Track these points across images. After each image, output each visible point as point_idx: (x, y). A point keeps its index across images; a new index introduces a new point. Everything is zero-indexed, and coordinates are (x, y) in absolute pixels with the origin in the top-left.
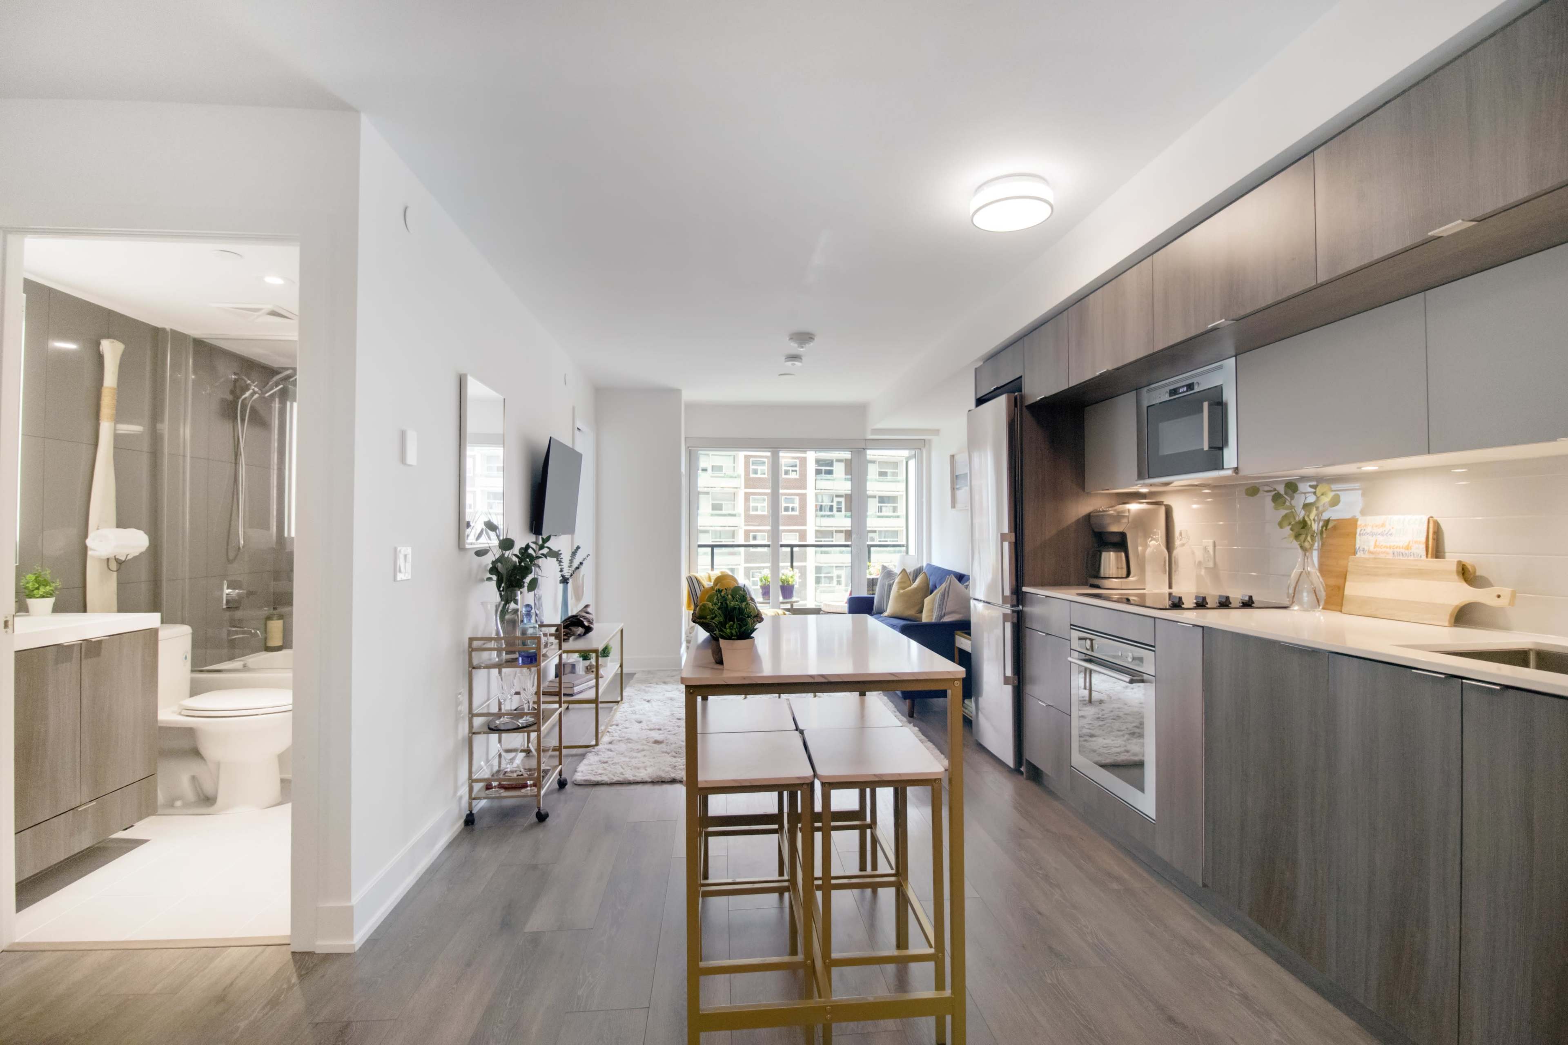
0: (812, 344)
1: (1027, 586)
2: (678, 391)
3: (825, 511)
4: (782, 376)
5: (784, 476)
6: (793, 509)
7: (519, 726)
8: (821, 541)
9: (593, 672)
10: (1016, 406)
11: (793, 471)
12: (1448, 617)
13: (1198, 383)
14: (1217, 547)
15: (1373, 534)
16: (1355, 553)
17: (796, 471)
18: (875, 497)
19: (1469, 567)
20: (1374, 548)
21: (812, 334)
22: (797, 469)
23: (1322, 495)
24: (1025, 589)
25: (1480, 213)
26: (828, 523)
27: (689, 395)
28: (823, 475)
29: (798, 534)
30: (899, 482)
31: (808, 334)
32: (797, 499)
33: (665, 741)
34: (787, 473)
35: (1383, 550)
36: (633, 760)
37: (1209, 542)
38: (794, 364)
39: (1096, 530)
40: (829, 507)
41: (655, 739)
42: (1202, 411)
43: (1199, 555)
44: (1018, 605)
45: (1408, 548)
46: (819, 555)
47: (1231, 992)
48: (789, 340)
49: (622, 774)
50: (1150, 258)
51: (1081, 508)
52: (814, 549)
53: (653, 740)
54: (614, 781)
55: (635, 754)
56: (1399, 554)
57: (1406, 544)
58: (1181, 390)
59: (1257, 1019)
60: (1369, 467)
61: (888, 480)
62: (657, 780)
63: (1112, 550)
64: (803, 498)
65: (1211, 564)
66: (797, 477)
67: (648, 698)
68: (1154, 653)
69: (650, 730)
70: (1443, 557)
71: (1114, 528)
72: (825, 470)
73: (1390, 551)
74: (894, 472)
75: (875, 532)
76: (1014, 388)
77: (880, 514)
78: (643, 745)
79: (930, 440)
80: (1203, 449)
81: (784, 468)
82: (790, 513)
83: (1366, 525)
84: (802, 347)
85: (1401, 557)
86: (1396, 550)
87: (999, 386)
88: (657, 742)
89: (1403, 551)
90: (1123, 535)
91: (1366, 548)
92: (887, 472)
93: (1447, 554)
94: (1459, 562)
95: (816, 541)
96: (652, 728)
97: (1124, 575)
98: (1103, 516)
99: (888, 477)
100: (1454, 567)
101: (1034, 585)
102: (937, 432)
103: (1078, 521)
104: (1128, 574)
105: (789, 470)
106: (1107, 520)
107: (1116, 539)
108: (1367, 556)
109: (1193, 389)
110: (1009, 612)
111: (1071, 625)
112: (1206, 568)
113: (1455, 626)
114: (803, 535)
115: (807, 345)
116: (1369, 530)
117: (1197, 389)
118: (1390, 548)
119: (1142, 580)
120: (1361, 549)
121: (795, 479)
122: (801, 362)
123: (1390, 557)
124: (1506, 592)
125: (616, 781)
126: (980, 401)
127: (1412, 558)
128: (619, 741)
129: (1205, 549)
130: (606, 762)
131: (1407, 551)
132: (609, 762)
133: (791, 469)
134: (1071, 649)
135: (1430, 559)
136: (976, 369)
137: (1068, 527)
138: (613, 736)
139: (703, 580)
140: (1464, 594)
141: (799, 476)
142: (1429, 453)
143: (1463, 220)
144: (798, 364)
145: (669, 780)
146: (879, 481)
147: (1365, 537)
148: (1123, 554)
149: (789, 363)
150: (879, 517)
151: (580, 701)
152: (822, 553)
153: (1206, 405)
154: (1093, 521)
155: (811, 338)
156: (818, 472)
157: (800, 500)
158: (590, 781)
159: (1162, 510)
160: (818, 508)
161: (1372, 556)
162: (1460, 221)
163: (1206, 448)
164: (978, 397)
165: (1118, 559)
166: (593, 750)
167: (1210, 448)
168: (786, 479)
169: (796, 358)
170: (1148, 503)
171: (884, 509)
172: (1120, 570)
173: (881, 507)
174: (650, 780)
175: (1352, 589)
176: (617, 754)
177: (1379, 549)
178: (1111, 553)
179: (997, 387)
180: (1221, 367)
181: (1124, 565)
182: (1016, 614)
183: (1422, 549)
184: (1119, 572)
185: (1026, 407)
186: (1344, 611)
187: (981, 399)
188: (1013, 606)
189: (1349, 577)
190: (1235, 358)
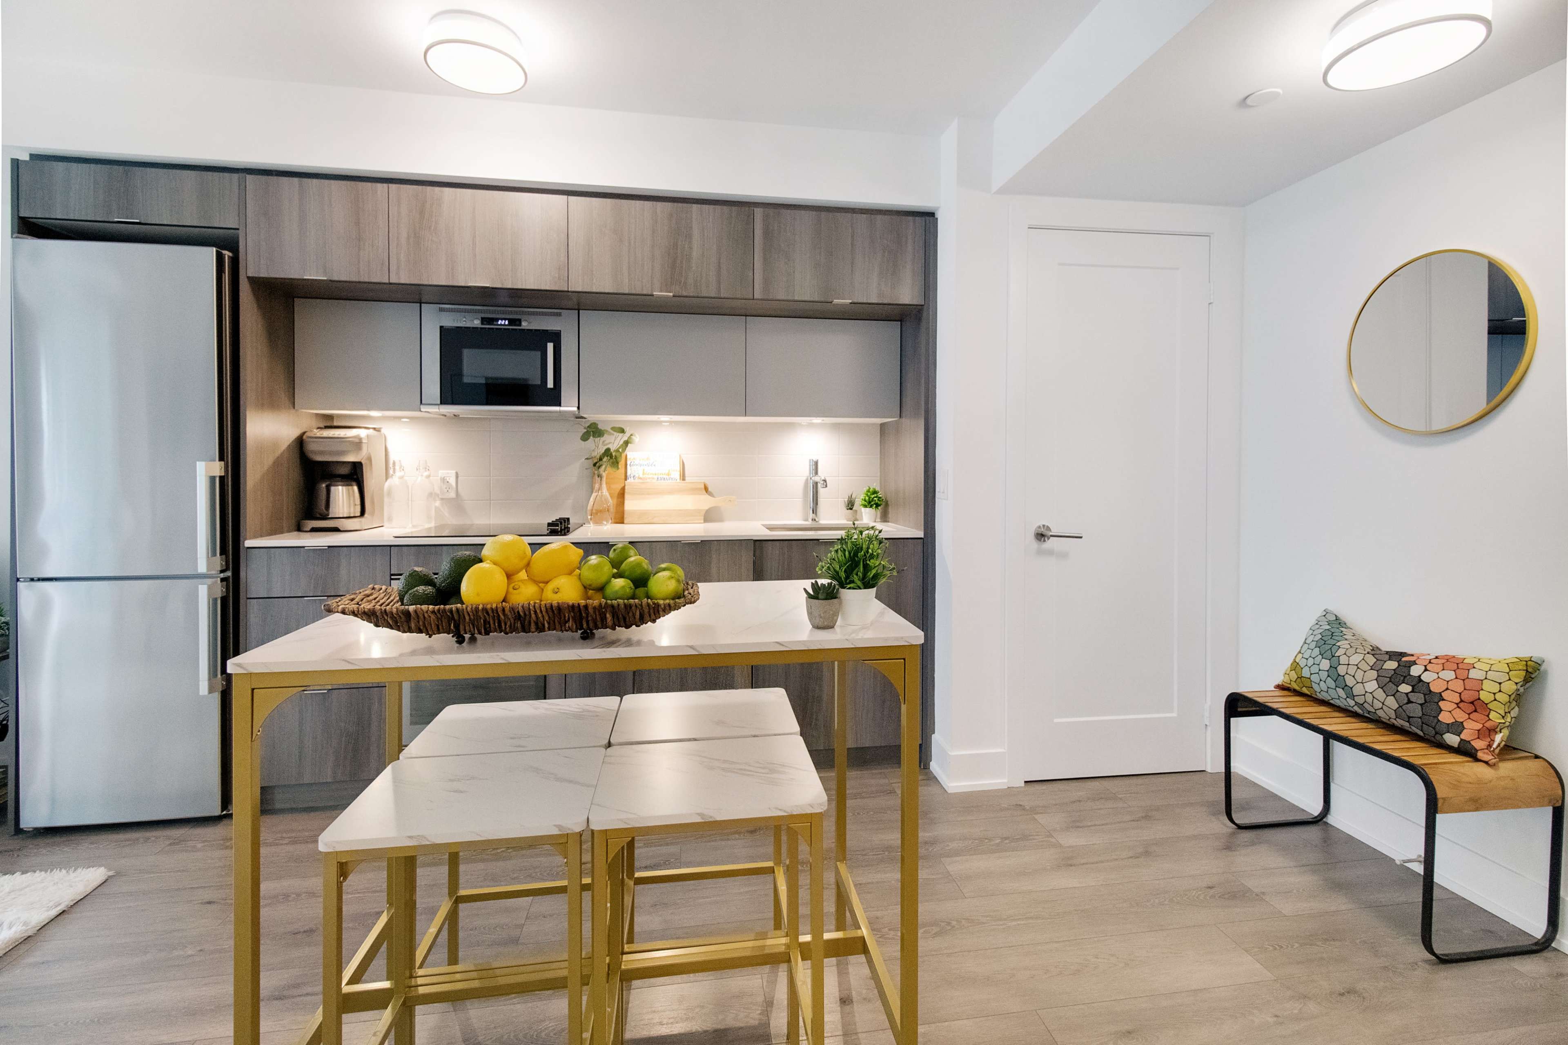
1: (243, 538)
10: (222, 269)
12: (702, 516)
13: (527, 321)
14: (459, 478)
15: (640, 465)
20: (643, 474)
24: (241, 543)
35: (651, 476)
37: (448, 473)
39: (313, 458)
42: (544, 351)
43: (437, 487)
44: (228, 570)
45: (668, 474)
51: (285, 427)
56: (661, 479)
57: (666, 472)
58: (501, 322)
60: (666, 418)
63: (340, 483)
65: (453, 495)
73: (656, 477)
83: (634, 459)
85: (662, 481)
86: (660, 476)
87: (140, 221)
89: (665, 476)
91: (637, 475)
93: (690, 478)
94: (700, 482)
97: (358, 514)
98: (318, 442)
100: (699, 487)
101: (254, 537)
103: (288, 448)
104: (363, 513)
107: (344, 471)
108: (637, 481)
109: (519, 325)
110: (216, 581)
112: (445, 499)
113: (705, 521)
116: (637, 462)
117: (525, 326)
118: (655, 474)
119: (380, 518)
120: (632, 476)
123: (654, 481)
127: (667, 481)
129: (444, 480)
131: (667, 477)
135: (679, 482)
147: (635, 467)
148: (356, 488)
153: (550, 345)
154: (306, 448)
159: (380, 437)
161: (641, 481)
164: (22, 217)
165: (349, 494)
170: (374, 429)
172: (353, 507)
175: (630, 505)
177: (647, 476)
178: (340, 487)
179: (138, 221)
180: (559, 315)
181: (358, 501)
182: (225, 583)
183: (676, 475)
184: (352, 510)
185: (249, 278)
186: (625, 522)
187: (34, 224)
188: (222, 571)
189: (626, 496)
190: (577, 311)
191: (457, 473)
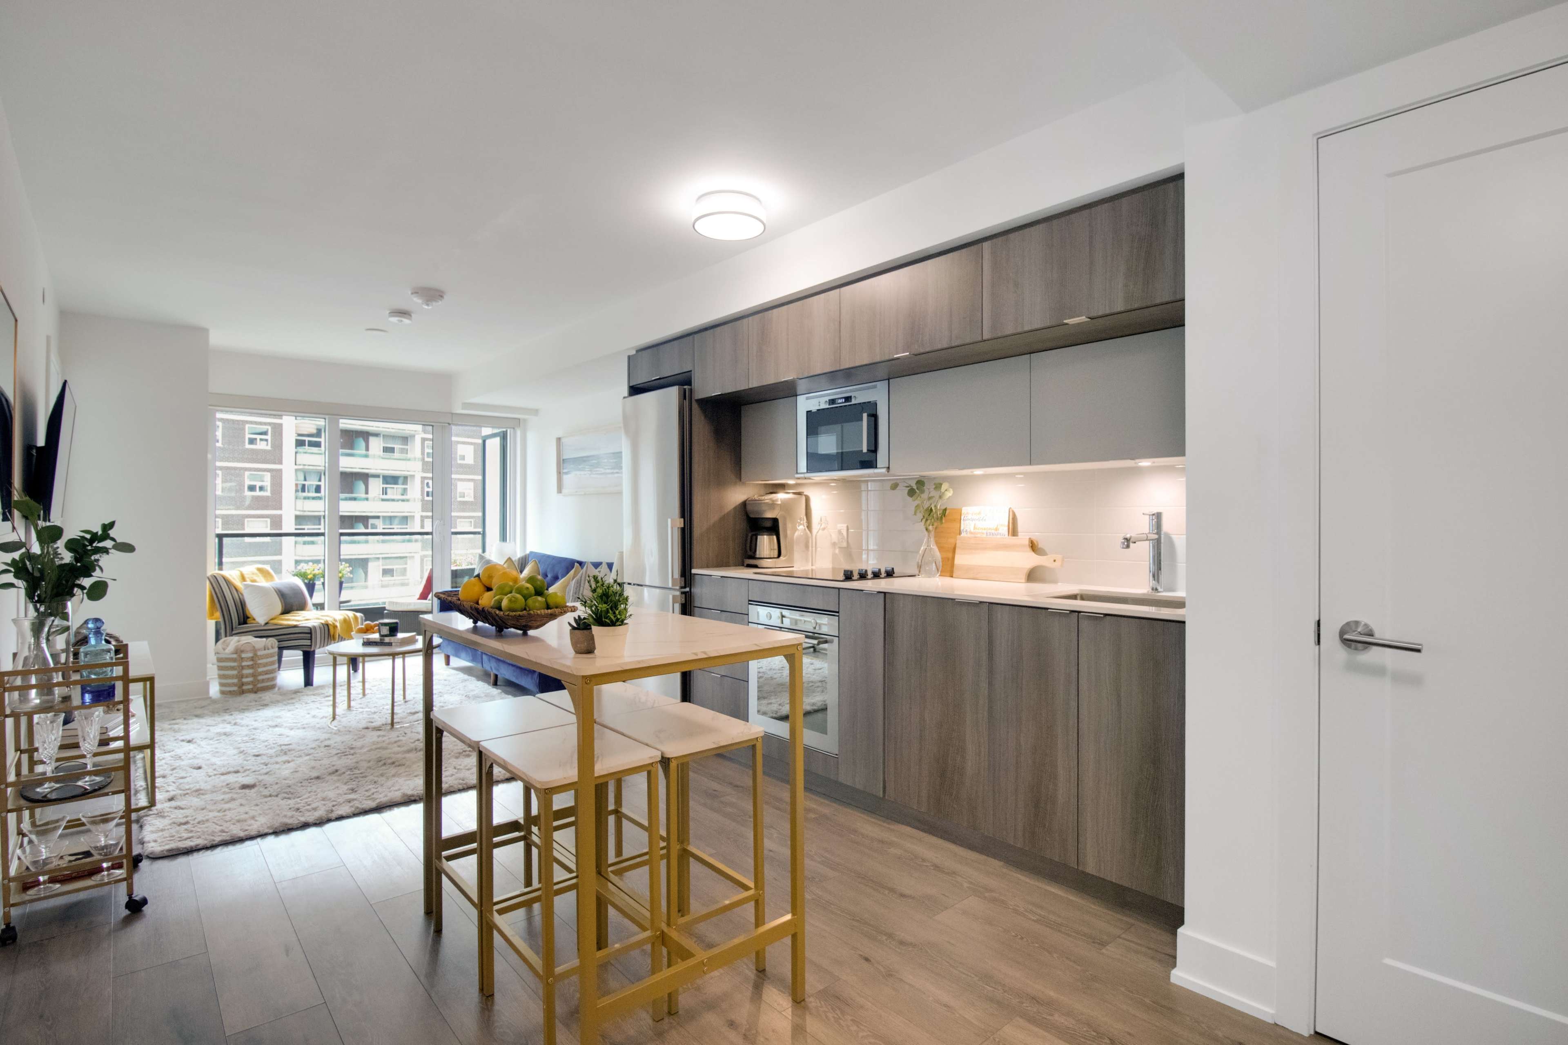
0: (440, 303)
1: (695, 568)
2: (204, 332)
3: (308, 492)
4: (370, 332)
5: (248, 446)
6: (261, 488)
7: (86, 789)
8: (304, 529)
9: (118, 710)
10: (685, 398)
11: (261, 440)
12: (1024, 576)
13: (855, 397)
14: (849, 530)
15: (973, 520)
16: (960, 534)
17: (267, 440)
18: (377, 476)
19: (1035, 542)
20: (974, 529)
21: (442, 292)
22: (269, 437)
23: (946, 490)
24: (694, 571)
25: (1094, 314)
26: (317, 507)
27: (218, 338)
28: (307, 447)
29: (269, 520)
30: (409, 460)
31: (437, 290)
32: (268, 476)
33: (257, 784)
34: (252, 441)
35: (980, 531)
36: (227, 813)
37: (843, 527)
38: (402, 321)
39: (752, 516)
40: (314, 487)
41: (242, 783)
42: (861, 420)
43: (835, 537)
44: (685, 587)
45: (996, 529)
46: (300, 547)
47: (926, 866)
48: (412, 294)
49: (223, 831)
50: (838, 290)
51: (736, 496)
52: (293, 538)
53: (239, 785)
54: (216, 842)
55: (227, 806)
56: (990, 534)
57: (996, 526)
58: (840, 401)
59: (950, 878)
60: (978, 472)
61: (395, 457)
62: (281, 829)
63: (765, 533)
64: (277, 477)
65: (845, 544)
66: (269, 448)
67: (188, 737)
68: (837, 617)
69: (223, 774)
70: (1017, 536)
71: (769, 515)
72: (309, 441)
73: (985, 532)
74: (404, 449)
75: (378, 517)
76: (684, 381)
77: (385, 497)
78: (224, 793)
79: (525, 420)
80: (862, 451)
81: (248, 436)
82: (258, 493)
83: (968, 513)
84: (428, 305)
85: (991, 536)
86: (988, 531)
87: (661, 377)
88: (244, 787)
89: (993, 531)
90: (775, 521)
91: (968, 530)
92: (394, 448)
93: (1019, 534)
94: (1030, 538)
95: (296, 529)
96: (225, 772)
97: (776, 556)
98: (759, 503)
99: (395, 454)
100: (1027, 542)
101: (702, 567)
102: (535, 412)
103: (735, 508)
104: (779, 555)
105: (256, 439)
106: (764, 508)
107: (768, 524)
108: (969, 535)
109: (851, 402)
110: (678, 593)
111: (750, 601)
112: (840, 548)
113: (1027, 582)
114: (277, 521)
115: (434, 303)
116: (970, 517)
117: (853, 402)
118: (985, 529)
119: (791, 559)
120: (965, 530)
121: (264, 451)
122: (410, 319)
123: (985, 536)
124: (1058, 557)
125: (219, 842)
126: (635, 390)
127: (999, 536)
128: (185, 795)
129: (840, 532)
130: (186, 823)
131: (996, 532)
132: (192, 822)
133: (258, 437)
134: (749, 622)
135: (1010, 537)
136: (629, 357)
137: (728, 514)
138: (168, 791)
139: (234, 579)
140: (1031, 560)
141: (271, 447)
142: (1030, 464)
143: (1086, 317)
144: (406, 321)
145: (300, 825)
146: (383, 458)
147: (968, 522)
148: (775, 537)
149: (394, 320)
150: (383, 500)
151: (118, 750)
152: (305, 543)
153: (865, 415)
154: (749, 508)
155: (442, 296)
156: (300, 443)
157: (273, 477)
158: (178, 849)
159: (803, 499)
160: (300, 488)
161: (973, 536)
162: (1084, 317)
163: (865, 450)
164: (631, 385)
165: (770, 541)
166: (151, 813)
167: (868, 450)
168: (252, 450)
169: (405, 314)
170: (794, 493)
171: (389, 491)
172: (772, 551)
173: (386, 488)
174: (271, 831)
175: (961, 559)
176: (195, 810)
177: (977, 531)
178: (765, 536)
179: (658, 377)
180: (875, 387)
181: (776, 547)
182: (684, 595)
183: (1004, 530)
184: (772, 553)
185: (696, 400)
186: (954, 576)
187: (637, 388)
188: (682, 588)
189: (957, 551)
190: (887, 381)
191: (847, 527)
